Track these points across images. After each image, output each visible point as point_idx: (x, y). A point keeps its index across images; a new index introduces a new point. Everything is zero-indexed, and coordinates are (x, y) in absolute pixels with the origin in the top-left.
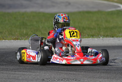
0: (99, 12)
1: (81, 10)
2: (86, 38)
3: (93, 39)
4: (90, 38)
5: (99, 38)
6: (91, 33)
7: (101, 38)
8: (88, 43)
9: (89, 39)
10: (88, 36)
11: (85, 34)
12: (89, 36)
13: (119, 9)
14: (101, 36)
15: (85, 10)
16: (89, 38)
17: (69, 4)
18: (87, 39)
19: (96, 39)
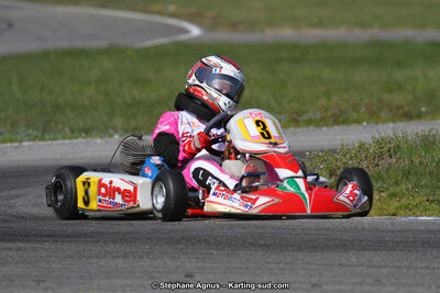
0: (112, 51)
1: (49, 45)
2: (64, 138)
3: (89, 139)
4: (80, 140)
5: (107, 139)
6: (81, 123)
7: (116, 137)
8: (70, 156)
9: (74, 141)
10: (72, 131)
11: (60, 127)
12: (76, 134)
13: (182, 37)
14: (116, 132)
15: (65, 44)
16: (77, 138)
17: (10, 25)
18: (67, 141)
19: (99, 141)
